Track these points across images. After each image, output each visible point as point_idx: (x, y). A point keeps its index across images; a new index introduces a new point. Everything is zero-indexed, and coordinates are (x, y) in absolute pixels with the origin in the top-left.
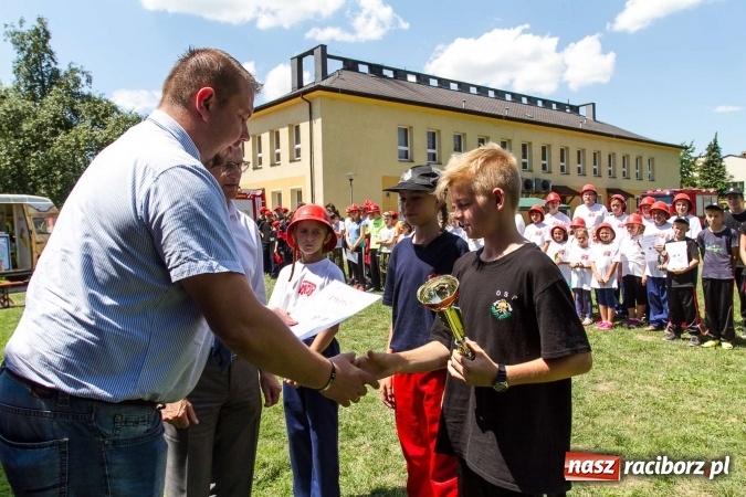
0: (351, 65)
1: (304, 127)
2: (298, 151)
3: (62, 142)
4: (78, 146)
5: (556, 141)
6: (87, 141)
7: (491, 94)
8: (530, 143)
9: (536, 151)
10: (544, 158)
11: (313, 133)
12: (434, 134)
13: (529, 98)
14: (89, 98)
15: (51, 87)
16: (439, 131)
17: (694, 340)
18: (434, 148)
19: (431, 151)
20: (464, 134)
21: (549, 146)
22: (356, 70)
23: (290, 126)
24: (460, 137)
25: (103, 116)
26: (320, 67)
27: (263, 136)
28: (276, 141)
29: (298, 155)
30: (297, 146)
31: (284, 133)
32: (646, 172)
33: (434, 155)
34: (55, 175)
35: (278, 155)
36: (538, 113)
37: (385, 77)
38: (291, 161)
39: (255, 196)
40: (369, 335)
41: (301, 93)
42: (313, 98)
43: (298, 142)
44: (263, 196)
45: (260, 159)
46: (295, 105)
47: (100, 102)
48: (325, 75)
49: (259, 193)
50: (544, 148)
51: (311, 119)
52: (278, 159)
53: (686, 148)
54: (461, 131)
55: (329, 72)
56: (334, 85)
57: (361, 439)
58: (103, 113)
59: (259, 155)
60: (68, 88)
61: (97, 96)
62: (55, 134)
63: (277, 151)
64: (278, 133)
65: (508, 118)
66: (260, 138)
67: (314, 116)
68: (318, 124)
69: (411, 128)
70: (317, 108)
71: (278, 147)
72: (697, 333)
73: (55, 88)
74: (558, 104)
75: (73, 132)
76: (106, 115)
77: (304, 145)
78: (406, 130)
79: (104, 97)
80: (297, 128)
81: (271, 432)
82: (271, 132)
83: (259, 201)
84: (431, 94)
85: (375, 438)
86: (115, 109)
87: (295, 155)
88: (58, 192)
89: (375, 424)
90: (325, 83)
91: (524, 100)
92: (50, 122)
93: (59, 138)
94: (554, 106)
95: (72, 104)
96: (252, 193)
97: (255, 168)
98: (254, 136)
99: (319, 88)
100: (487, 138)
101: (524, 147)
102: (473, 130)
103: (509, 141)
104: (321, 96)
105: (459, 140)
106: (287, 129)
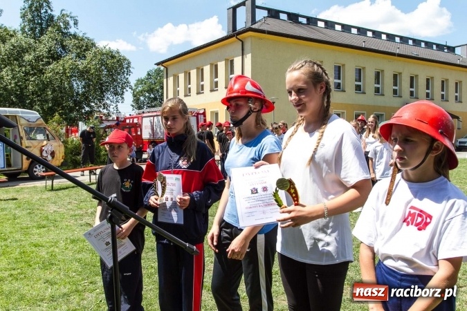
0: (274, 14)
1: (237, 61)
3: (53, 70)
4: (64, 73)
5: (438, 74)
6: (71, 69)
7: (384, 37)
8: (417, 76)
9: (422, 83)
10: (428, 88)
11: (245, 65)
12: (339, 67)
13: (414, 41)
14: (75, 36)
15: (47, 28)
16: (344, 65)
18: (339, 79)
19: (337, 81)
20: (364, 68)
21: (432, 78)
22: (278, 17)
23: (226, 60)
24: (360, 70)
25: (85, 50)
26: (250, 15)
27: (205, 68)
28: (215, 72)
30: (231, 76)
31: (222, 66)
33: (339, 84)
34: (47, 95)
35: (217, 83)
36: (422, 52)
37: (300, 23)
39: (198, 114)
41: (235, 33)
42: (245, 38)
43: (232, 72)
44: (204, 114)
45: (203, 86)
46: (231, 43)
47: (82, 40)
48: (254, 21)
49: (202, 112)
50: (428, 80)
51: (243, 55)
52: (216, 86)
54: (361, 65)
55: (257, 19)
56: (262, 28)
58: (84, 48)
59: (202, 83)
60: (59, 29)
61: (81, 35)
62: (49, 63)
63: (216, 80)
64: (216, 66)
65: (399, 55)
66: (202, 70)
67: (245, 52)
68: (248, 58)
70: (248, 46)
71: (216, 77)
73: (50, 29)
74: (438, 45)
75: (61, 62)
76: (87, 49)
79: (86, 36)
80: (232, 62)
82: (211, 65)
83: (201, 117)
84: (337, 35)
86: (93, 45)
88: (49, 108)
90: (254, 26)
91: (411, 42)
92: (45, 55)
93: (51, 66)
94: (435, 47)
95: (62, 41)
96: (196, 111)
97: (198, 93)
98: (198, 69)
99: (250, 30)
100: (383, 71)
101: (412, 78)
102: (371, 65)
103: (400, 74)
104: (251, 36)
105: (359, 72)
106: (224, 62)
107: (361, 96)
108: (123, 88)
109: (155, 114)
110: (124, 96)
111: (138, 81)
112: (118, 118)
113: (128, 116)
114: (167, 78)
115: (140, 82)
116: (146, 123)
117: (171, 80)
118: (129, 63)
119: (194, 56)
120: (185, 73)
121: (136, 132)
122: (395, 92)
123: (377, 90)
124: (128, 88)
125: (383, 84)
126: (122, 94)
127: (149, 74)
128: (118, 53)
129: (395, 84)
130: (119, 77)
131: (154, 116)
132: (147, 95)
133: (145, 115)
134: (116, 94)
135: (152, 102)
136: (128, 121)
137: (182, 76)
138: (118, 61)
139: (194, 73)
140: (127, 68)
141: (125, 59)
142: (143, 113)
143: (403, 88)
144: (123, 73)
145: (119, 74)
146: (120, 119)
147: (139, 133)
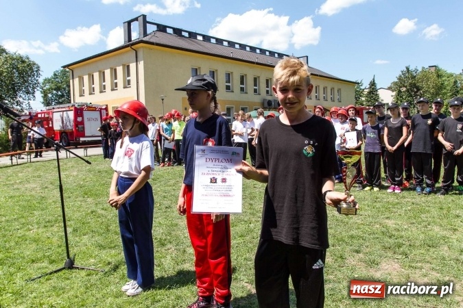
0: (162, 28)
1: (133, 66)
2: (129, 81)
7: (248, 49)
11: (138, 70)
12: (213, 72)
13: (270, 52)
16: (217, 70)
17: (359, 187)
20: (232, 73)
22: (165, 31)
23: (124, 65)
24: (229, 74)
26: (142, 28)
27: (106, 71)
28: (114, 74)
29: (129, 84)
30: (128, 78)
31: (120, 70)
32: (337, 97)
35: (116, 83)
36: (275, 61)
37: (183, 36)
38: (124, 88)
39: (101, 109)
40: (174, 190)
41: (130, 44)
42: (138, 48)
43: (129, 75)
44: (106, 109)
45: (104, 86)
46: (127, 52)
48: (145, 34)
49: (104, 107)
51: (137, 61)
52: (116, 86)
53: (358, 83)
54: (230, 70)
55: (148, 32)
56: (152, 40)
57: (169, 246)
59: (104, 84)
63: (115, 81)
64: (115, 70)
65: (258, 64)
66: (104, 73)
67: (138, 59)
68: (141, 64)
69: (199, 68)
70: (140, 54)
71: (116, 79)
72: (361, 183)
77: (133, 78)
78: (196, 69)
80: (128, 67)
81: (113, 245)
82: (111, 69)
83: (104, 112)
84: (212, 47)
85: (177, 245)
86: (4, 50)
87: (127, 84)
89: (177, 237)
90: (146, 39)
91: (267, 53)
96: (99, 107)
97: (101, 92)
98: (100, 72)
99: (142, 42)
100: (246, 75)
101: (267, 81)
102: (237, 70)
103: (259, 77)
104: (142, 47)
105: (228, 76)
106: (121, 67)
107: (230, 94)
108: (34, 88)
109: (64, 109)
110: (35, 95)
111: (45, 80)
112: (30, 113)
113: (39, 111)
114: (73, 79)
115: (47, 81)
116: (57, 117)
117: (77, 81)
118: (39, 67)
119: (96, 61)
120: (89, 75)
121: (48, 124)
122: (255, 91)
123: (242, 89)
124: (38, 88)
125: (246, 85)
126: (33, 93)
127: (55, 75)
128: (28, 58)
129: (255, 85)
130: (30, 78)
131: (64, 111)
132: (54, 92)
133: (55, 110)
134: (28, 93)
135: (59, 98)
136: (39, 116)
137: (86, 78)
138: (28, 65)
139: (96, 75)
140: (37, 71)
141: (35, 64)
142: (54, 108)
143: (261, 88)
144: (34, 76)
145: (29, 76)
146: (32, 114)
147: (51, 125)
